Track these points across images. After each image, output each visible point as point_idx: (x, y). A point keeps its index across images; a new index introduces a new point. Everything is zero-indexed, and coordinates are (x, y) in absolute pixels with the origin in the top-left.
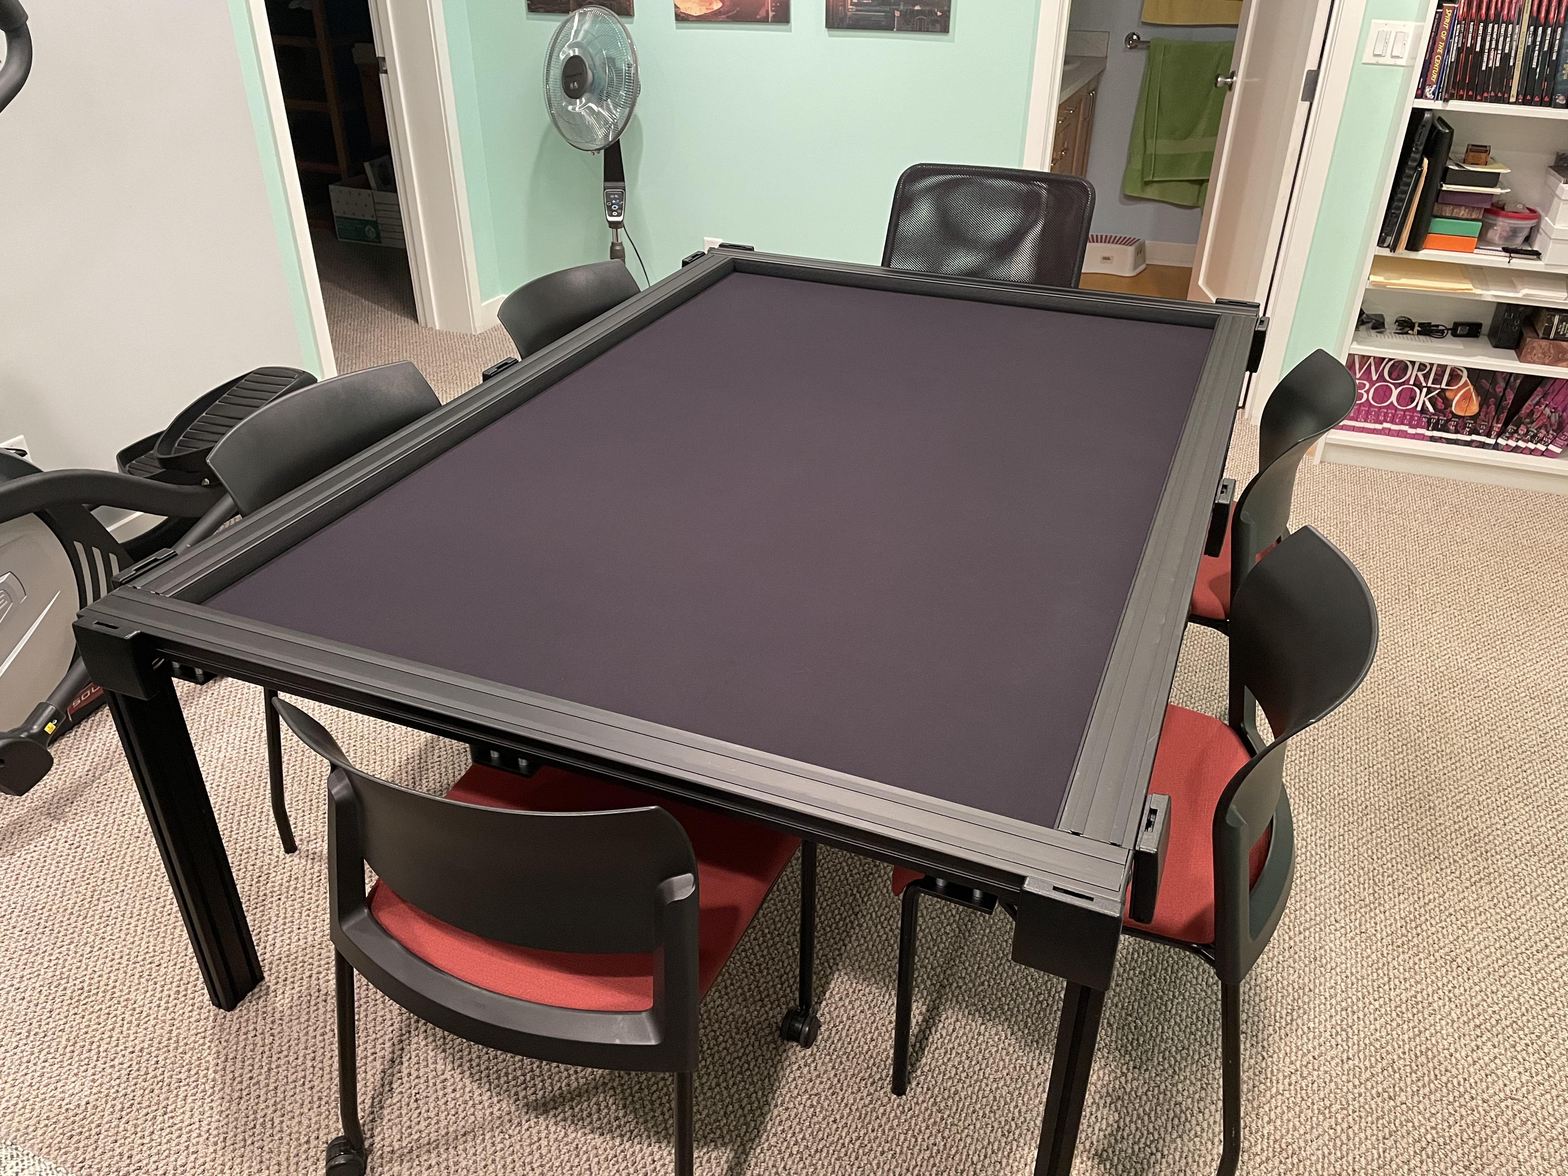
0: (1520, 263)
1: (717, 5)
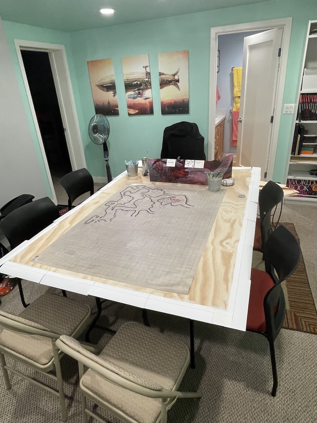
1: (137, 111)
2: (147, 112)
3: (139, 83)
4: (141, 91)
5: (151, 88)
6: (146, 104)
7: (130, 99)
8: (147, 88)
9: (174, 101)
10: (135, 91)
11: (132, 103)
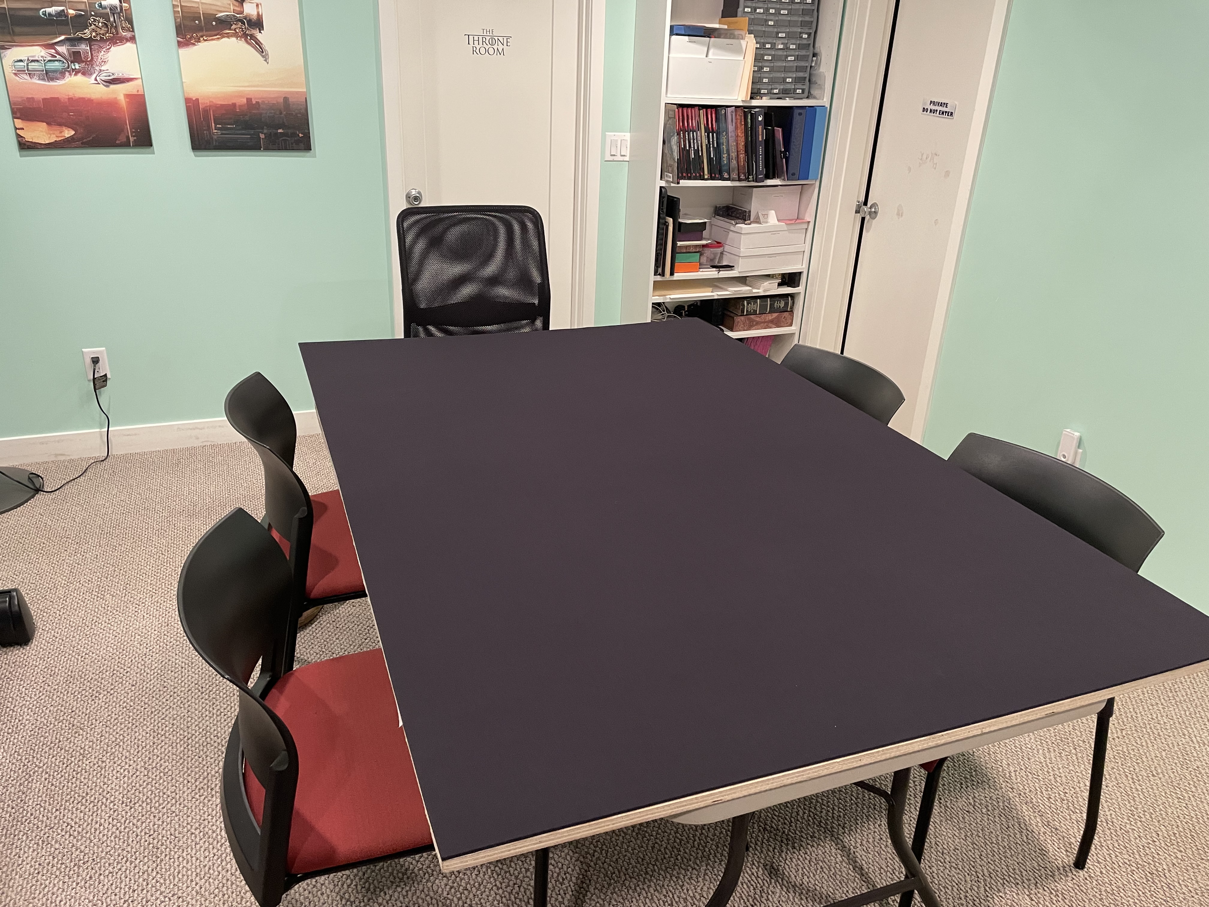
0: (724, 274)
1: (68, 133)
2: (122, 139)
3: (71, 12)
4: (83, 47)
5: (133, 39)
6: (112, 104)
7: (27, 77)
8: (116, 40)
9: (245, 101)
10: (52, 46)
11: (39, 96)
